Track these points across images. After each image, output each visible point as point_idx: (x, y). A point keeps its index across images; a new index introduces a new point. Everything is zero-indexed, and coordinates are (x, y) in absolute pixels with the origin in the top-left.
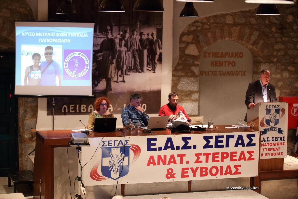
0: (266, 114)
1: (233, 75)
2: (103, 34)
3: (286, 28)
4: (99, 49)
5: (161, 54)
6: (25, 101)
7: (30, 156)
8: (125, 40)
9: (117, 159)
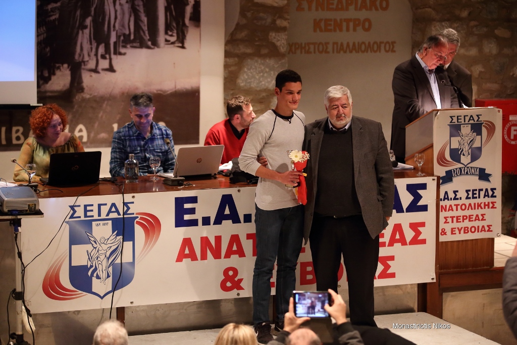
0: (451, 135)
1: (367, 52)
5: (197, 5)
9: (105, 247)
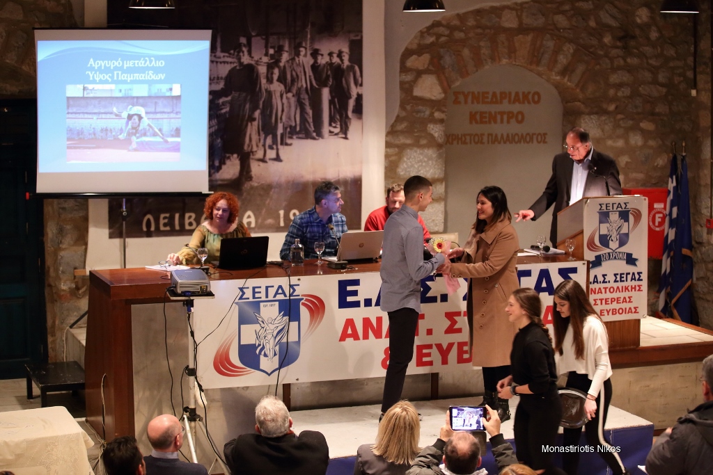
0: (601, 222)
2: (230, 54)
3: (633, 37)
4: (222, 89)
5: (359, 98)
6: (60, 208)
7: (74, 331)
8: (279, 67)
9: (272, 327)
